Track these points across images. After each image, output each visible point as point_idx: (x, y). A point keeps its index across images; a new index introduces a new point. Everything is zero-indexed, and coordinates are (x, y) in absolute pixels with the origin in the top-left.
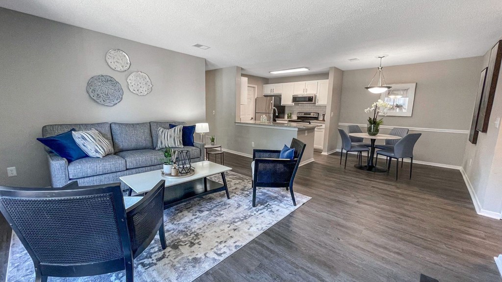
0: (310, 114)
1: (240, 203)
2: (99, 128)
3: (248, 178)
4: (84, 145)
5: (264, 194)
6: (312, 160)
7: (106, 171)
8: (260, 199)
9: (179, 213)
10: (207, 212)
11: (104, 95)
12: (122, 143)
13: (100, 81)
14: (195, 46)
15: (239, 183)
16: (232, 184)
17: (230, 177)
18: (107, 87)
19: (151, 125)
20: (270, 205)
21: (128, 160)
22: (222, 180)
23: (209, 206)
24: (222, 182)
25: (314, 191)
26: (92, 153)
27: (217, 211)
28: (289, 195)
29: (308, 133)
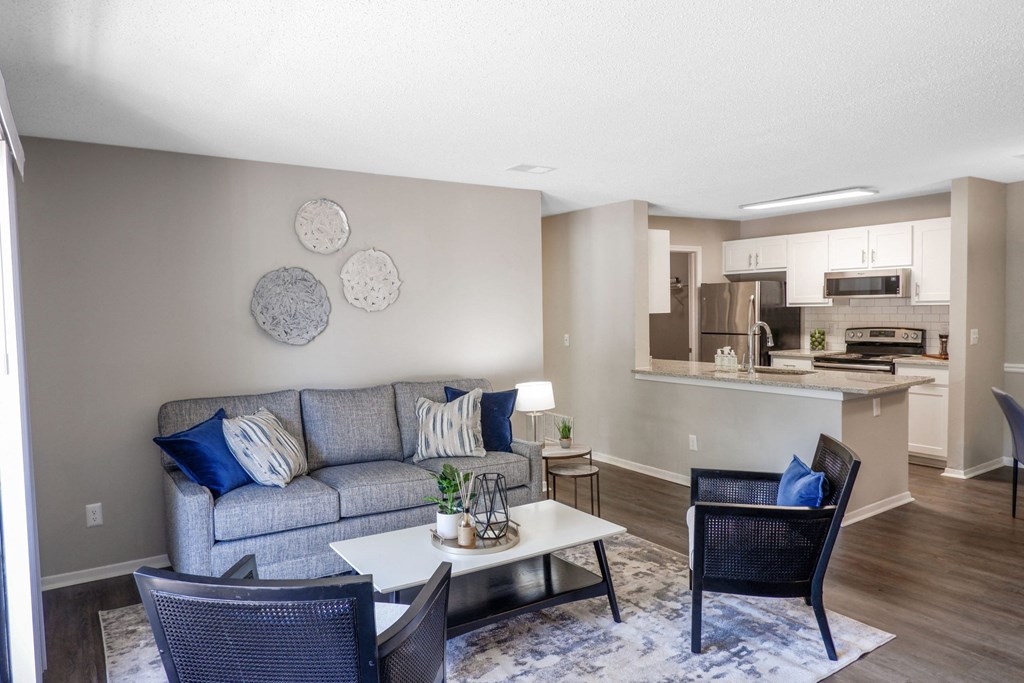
0: (893, 335)
1: (653, 637)
2: (274, 407)
3: (676, 555)
4: (246, 455)
5: (731, 613)
6: (907, 498)
7: (292, 524)
8: (716, 629)
9: (477, 653)
10: (556, 659)
11: (288, 319)
12: (330, 444)
13: (281, 282)
14: (515, 169)
15: (649, 574)
16: (627, 574)
17: (621, 549)
18: (294, 296)
19: (398, 391)
20: (750, 652)
21: (345, 493)
22: (594, 559)
23: (559, 639)
24: (595, 568)
25: (903, 614)
26: (261, 475)
27: (584, 656)
28: (813, 622)
29: (882, 405)
